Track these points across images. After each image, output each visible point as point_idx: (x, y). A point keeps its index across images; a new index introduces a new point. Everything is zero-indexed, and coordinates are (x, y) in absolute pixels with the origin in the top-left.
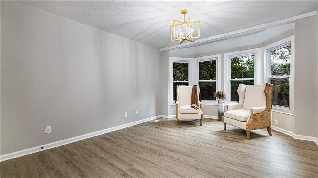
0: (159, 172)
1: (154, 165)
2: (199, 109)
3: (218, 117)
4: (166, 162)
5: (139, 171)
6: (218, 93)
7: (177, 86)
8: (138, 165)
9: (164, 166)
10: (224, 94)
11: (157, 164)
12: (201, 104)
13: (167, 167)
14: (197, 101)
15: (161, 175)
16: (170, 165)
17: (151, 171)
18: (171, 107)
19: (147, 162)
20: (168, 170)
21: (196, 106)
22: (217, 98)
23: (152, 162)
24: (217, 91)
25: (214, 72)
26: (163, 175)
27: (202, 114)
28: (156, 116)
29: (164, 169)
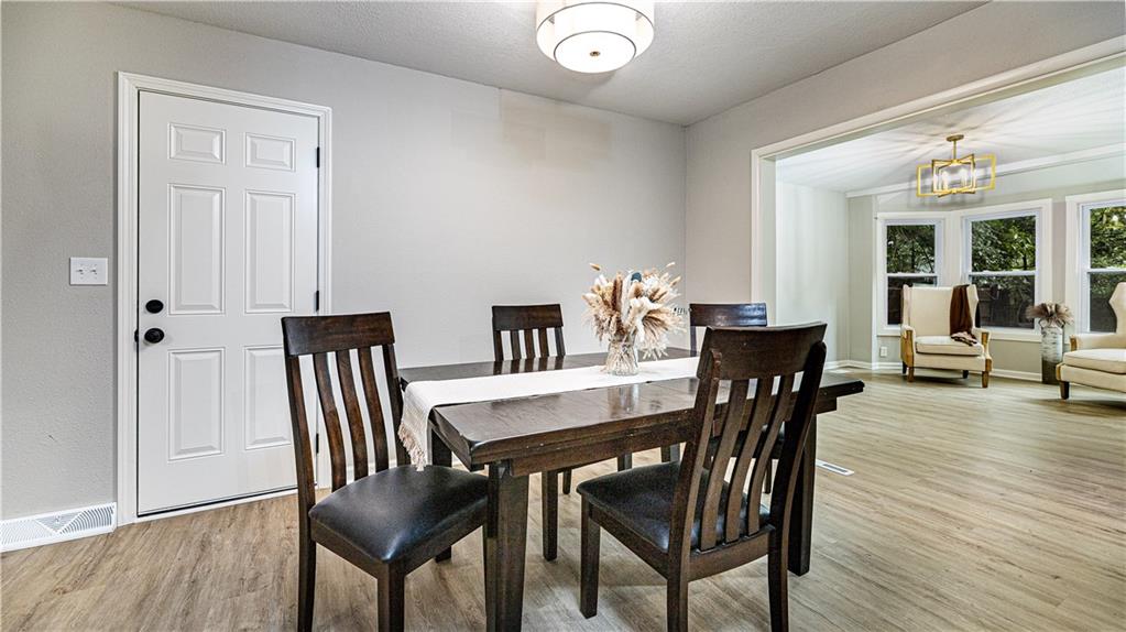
2: (979, 344)
3: (1041, 375)
6: (1044, 307)
7: (905, 286)
10: (1062, 309)
12: (983, 333)
14: (970, 326)
18: (880, 340)
21: (969, 338)
22: (1037, 320)
24: (1037, 303)
25: (1023, 246)
27: (989, 357)
28: (838, 360)
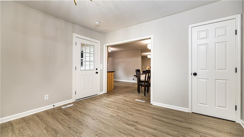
0: (115, 124)
1: (118, 130)
4: (108, 133)
5: (128, 125)
8: (132, 130)
9: (111, 129)
11: (116, 131)
13: (108, 128)
15: (113, 123)
16: (105, 129)
17: (120, 125)
19: (124, 132)
20: (108, 125)
23: (120, 132)
26: (112, 123)
29: (111, 127)
